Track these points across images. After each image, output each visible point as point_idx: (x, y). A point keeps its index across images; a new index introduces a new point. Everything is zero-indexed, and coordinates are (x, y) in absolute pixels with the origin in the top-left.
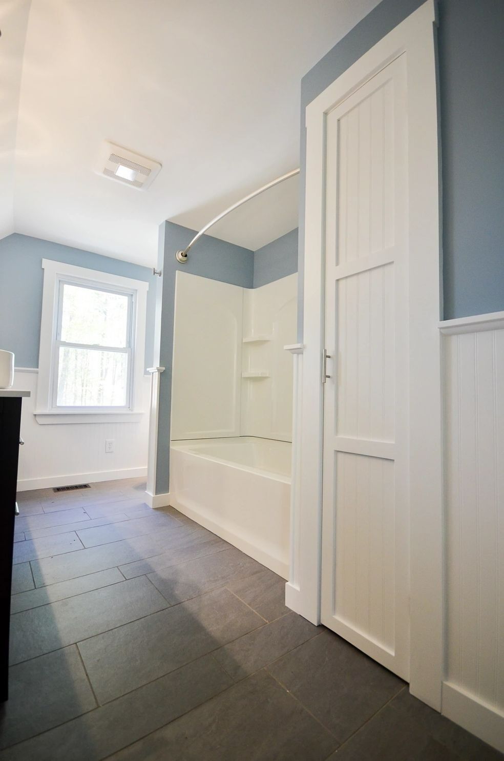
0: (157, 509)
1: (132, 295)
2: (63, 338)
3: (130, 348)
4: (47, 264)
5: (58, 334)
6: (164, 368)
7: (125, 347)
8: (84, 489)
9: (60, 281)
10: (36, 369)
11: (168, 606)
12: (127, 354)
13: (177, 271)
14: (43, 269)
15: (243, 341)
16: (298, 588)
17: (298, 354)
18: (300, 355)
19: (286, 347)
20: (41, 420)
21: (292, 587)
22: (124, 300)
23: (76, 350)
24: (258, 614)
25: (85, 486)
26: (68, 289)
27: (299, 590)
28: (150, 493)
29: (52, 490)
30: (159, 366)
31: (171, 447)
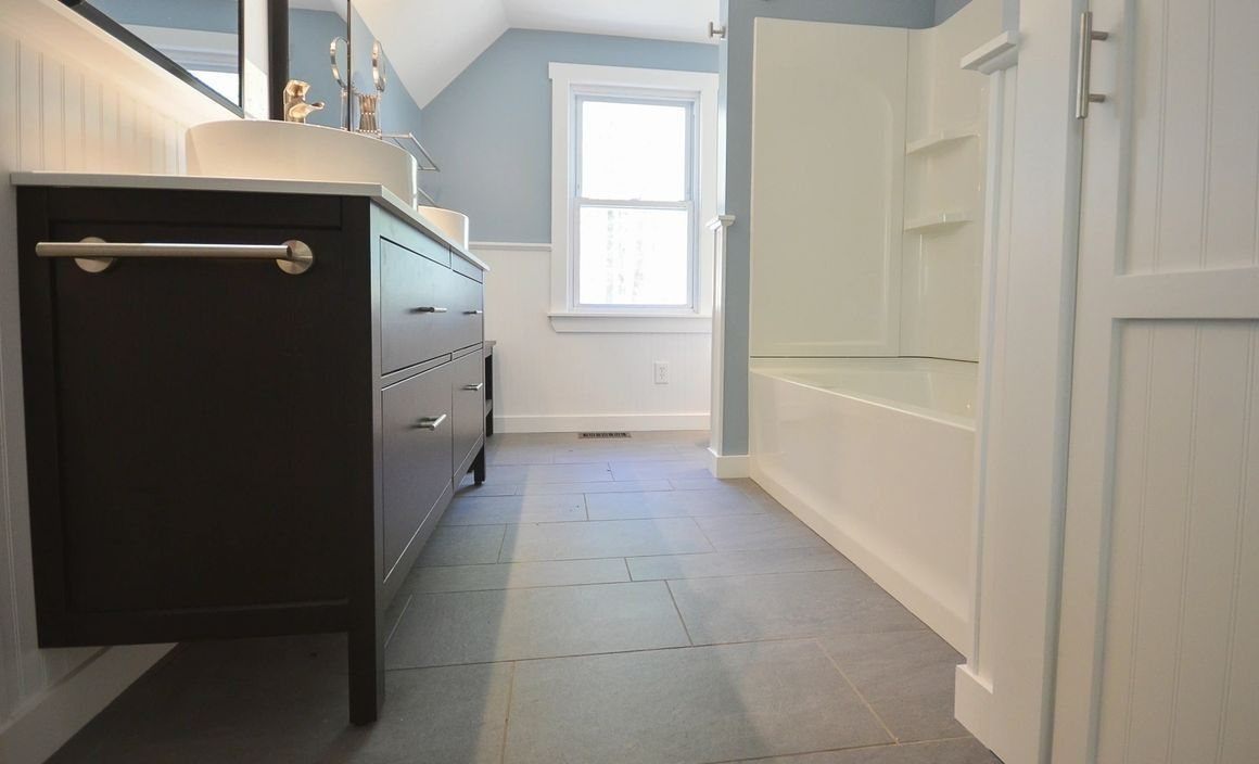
0: (722, 480)
1: (692, 104)
2: (586, 193)
3: (692, 202)
4: (557, 70)
5: (577, 187)
6: (733, 217)
7: (683, 199)
8: (622, 439)
9: (576, 97)
10: (549, 245)
11: (689, 644)
12: (686, 213)
13: (756, 20)
14: (551, 80)
15: (908, 151)
16: (989, 688)
17: (1004, 68)
18: (1010, 73)
19: (967, 60)
20: (560, 326)
21: (974, 679)
22: (679, 114)
23: (610, 213)
24: (876, 716)
25: (624, 434)
26: (589, 108)
27: (991, 691)
28: (715, 452)
29: (577, 436)
30: (723, 214)
31: (751, 370)
